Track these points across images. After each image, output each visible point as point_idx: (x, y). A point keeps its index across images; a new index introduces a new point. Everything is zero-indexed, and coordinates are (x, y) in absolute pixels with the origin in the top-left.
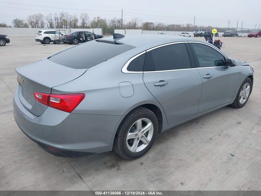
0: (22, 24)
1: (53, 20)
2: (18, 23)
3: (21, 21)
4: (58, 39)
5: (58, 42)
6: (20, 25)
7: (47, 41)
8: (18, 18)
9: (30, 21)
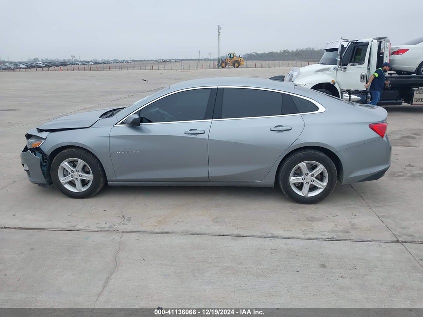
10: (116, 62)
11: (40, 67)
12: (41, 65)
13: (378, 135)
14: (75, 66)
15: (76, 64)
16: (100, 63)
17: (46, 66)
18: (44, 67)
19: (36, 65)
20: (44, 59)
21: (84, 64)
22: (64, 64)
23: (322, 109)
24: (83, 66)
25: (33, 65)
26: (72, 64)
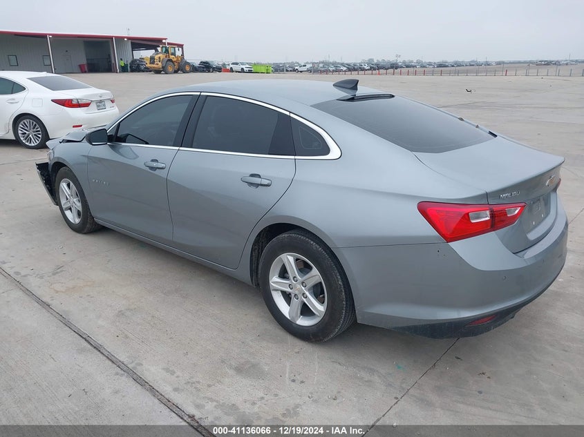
10: (471, 65)
11: (363, 70)
12: (366, 67)
13: (436, 233)
14: (411, 70)
15: (413, 67)
16: (447, 66)
17: (372, 69)
18: (368, 70)
19: (360, 68)
20: (380, 60)
21: (424, 67)
22: (394, 66)
23: (335, 152)
24: (423, 69)
25: (356, 67)
26: (407, 67)
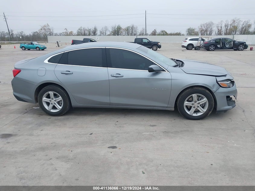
0: (193, 32)
1: (222, 27)
2: (190, 32)
3: (193, 30)
4: (199, 45)
5: (198, 48)
6: (192, 33)
7: (190, 47)
8: (191, 27)
9: (201, 29)
